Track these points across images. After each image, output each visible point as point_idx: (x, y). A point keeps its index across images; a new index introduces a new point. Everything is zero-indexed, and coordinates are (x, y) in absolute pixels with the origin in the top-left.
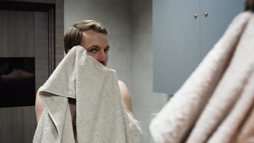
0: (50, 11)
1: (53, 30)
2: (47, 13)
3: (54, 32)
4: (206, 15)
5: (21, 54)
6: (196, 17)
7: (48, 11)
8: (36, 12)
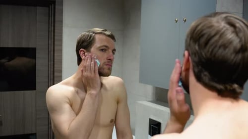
0: (50, 6)
1: (52, 24)
2: (48, 8)
3: (54, 26)
4: (185, 21)
5: (24, 45)
6: (177, 21)
7: (49, 7)
8: (38, 7)
